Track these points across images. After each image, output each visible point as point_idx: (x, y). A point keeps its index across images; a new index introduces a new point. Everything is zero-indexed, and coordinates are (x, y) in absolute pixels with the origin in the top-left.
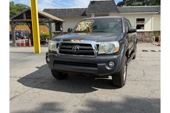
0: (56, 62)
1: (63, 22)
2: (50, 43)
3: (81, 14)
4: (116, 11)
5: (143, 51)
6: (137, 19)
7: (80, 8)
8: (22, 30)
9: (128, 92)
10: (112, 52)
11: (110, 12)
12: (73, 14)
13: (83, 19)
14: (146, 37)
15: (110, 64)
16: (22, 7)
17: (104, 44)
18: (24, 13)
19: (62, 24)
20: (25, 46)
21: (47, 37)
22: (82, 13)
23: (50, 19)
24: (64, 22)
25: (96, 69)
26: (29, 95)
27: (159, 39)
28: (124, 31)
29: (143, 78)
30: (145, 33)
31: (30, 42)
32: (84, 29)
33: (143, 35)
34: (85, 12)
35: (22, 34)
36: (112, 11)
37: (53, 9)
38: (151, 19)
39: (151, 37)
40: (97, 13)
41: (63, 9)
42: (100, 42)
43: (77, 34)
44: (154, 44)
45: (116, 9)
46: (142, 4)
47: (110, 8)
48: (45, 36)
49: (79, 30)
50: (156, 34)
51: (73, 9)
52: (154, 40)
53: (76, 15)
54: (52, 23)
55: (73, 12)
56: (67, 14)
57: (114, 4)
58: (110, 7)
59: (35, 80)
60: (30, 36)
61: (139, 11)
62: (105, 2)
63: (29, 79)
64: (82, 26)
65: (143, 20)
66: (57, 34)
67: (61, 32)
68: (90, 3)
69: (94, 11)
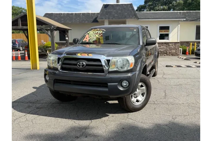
0: (57, 81)
1: (69, 29)
2: (50, 57)
4: (135, 17)
5: (167, 66)
6: (160, 27)
7: (90, 12)
8: (17, 39)
9: (144, 118)
10: (125, 69)
11: (127, 19)
12: (81, 19)
13: (92, 28)
14: (172, 49)
15: (123, 84)
16: (18, 11)
17: (116, 59)
18: (19, 18)
19: (68, 32)
20: (20, 59)
21: (48, 48)
22: (93, 19)
23: (53, 26)
24: (71, 30)
25: (107, 89)
26: (20, 124)
27: (187, 51)
28: (141, 44)
29: (164, 100)
30: (171, 44)
31: (27, 55)
32: (93, 39)
33: (167, 47)
34: (97, 18)
35: (17, 44)
36: (130, 17)
37: (57, 14)
38: (177, 26)
39: (177, 49)
40: (111, 20)
41: (69, 14)
42: (112, 56)
43: (84, 45)
44: (180, 58)
45: (135, 14)
46: (168, 8)
47: (127, 13)
48: (45, 47)
49: (87, 41)
50: (184, 45)
51: (82, 13)
52: (180, 53)
53: (85, 21)
54: (55, 31)
55: (81, 17)
56: (74, 20)
57: (131, 9)
59: (29, 104)
60: (27, 48)
61: (163, 17)
62: (121, 5)
63: (22, 104)
64: (91, 36)
65: (167, 28)
66: (61, 45)
67: (66, 42)
68: (102, 7)
69: (107, 17)
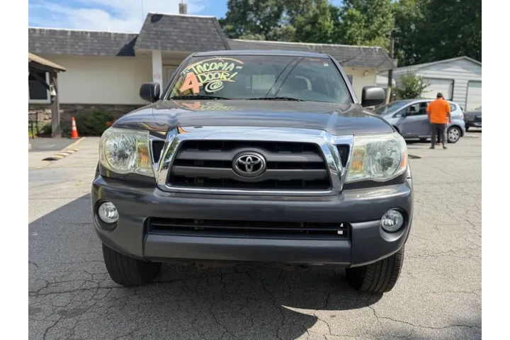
1: (59, 70)
3: (117, 49)
12: (89, 47)
19: (56, 77)
24: (63, 71)
28: (356, 100)
32: (216, 87)
40: (169, 51)
41: (55, 31)
43: (184, 103)
45: (224, 43)
47: (205, 39)
49: (196, 91)
51: (91, 33)
53: (99, 52)
55: (89, 41)
56: (69, 47)
57: (215, 29)
58: (207, 36)
62: (192, 20)
67: (52, 102)
68: (146, 20)
69: (160, 44)
